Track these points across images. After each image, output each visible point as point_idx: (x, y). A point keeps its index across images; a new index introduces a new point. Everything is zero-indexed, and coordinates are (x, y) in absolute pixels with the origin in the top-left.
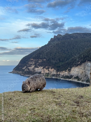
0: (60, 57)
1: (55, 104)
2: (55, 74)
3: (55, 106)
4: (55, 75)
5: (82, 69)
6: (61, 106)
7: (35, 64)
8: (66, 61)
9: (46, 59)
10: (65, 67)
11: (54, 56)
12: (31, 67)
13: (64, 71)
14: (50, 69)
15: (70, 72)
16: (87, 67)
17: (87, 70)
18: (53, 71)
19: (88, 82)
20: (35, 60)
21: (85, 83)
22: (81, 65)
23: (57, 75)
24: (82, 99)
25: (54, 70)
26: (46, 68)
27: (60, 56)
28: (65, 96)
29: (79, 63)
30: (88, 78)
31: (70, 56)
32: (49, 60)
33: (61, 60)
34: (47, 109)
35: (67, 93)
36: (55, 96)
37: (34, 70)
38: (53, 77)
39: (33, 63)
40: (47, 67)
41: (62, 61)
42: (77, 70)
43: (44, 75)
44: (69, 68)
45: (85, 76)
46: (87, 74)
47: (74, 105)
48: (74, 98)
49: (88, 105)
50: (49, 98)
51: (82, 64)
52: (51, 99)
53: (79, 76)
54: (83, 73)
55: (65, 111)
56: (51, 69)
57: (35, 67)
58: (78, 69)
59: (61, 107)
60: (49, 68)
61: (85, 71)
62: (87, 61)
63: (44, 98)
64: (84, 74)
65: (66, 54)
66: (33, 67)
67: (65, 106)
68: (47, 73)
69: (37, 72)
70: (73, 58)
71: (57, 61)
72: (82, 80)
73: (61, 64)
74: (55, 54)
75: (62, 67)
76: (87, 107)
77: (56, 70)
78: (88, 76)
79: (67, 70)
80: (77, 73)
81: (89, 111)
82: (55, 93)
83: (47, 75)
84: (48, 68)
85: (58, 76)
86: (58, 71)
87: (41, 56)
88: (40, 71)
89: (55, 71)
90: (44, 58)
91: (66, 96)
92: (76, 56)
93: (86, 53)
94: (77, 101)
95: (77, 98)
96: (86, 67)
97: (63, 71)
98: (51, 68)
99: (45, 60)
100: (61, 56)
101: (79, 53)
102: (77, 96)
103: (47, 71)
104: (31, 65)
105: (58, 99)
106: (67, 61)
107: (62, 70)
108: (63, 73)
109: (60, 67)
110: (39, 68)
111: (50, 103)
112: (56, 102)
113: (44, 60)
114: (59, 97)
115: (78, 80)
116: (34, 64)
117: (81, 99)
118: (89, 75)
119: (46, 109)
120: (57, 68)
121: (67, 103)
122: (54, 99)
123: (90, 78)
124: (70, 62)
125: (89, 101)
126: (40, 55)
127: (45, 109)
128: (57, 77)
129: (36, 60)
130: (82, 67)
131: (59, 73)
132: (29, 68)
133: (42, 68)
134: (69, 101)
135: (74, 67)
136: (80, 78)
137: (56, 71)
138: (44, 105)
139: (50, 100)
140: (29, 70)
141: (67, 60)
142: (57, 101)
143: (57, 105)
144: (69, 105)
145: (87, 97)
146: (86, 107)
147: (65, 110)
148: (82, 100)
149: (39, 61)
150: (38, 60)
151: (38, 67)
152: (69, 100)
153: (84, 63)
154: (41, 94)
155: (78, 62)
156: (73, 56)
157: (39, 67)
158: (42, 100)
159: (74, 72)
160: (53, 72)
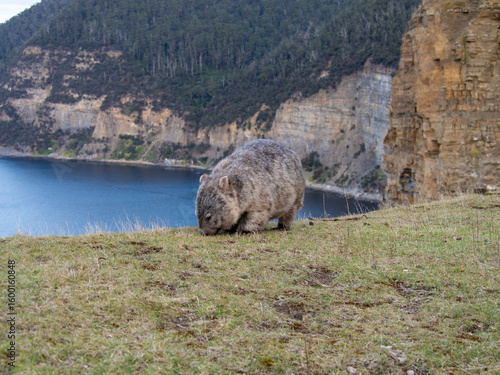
0: (212, 36)
1: (153, 321)
2: (176, 141)
3: (152, 337)
4: (177, 146)
5: (340, 112)
6: (192, 333)
7: (54, 80)
8: (247, 63)
9: (121, 49)
10: (240, 99)
11: (175, 29)
12: (30, 97)
13: (233, 127)
14: (147, 114)
15: (270, 133)
16: (372, 101)
17: (368, 117)
18: (166, 126)
19: (374, 185)
20: (51, 55)
21: (356, 192)
22: (334, 87)
23: (192, 146)
24: (325, 289)
25: (176, 119)
26: (121, 106)
27: (207, 30)
28: (220, 274)
29: (324, 74)
30: (374, 163)
31: (269, 33)
32: (139, 56)
33: (217, 56)
34: (94, 353)
35: (237, 256)
36: (158, 275)
37: (44, 118)
38: (169, 162)
39: (37, 73)
40: (125, 100)
41: (223, 64)
42: (310, 118)
43: (113, 146)
44: (264, 107)
45: (357, 155)
46: (368, 141)
47: (276, 326)
48: (279, 284)
49: (363, 321)
50: (112, 288)
51: (344, 81)
52: (131, 294)
53: (320, 153)
54: (348, 134)
55: (215, 366)
56: (157, 109)
57: (54, 98)
58: (314, 112)
59: (191, 339)
60: (142, 103)
61: (356, 122)
62: (368, 64)
63: (83, 285)
64: (349, 143)
65: (246, 22)
66: (40, 96)
67: (214, 332)
68: (126, 137)
69: (68, 133)
70: (288, 42)
71: (189, 60)
72: (338, 176)
73: (214, 80)
74: (182, 16)
75: (221, 97)
76: (355, 335)
77: (187, 119)
78: (373, 154)
79: (253, 120)
80: (312, 137)
81: (363, 359)
82: (156, 256)
83: (132, 150)
84: (137, 108)
85: (198, 156)
86: (195, 122)
87: (91, 27)
88: (88, 125)
89: (179, 123)
90: (113, 43)
91: (229, 272)
92: (307, 35)
93: (367, 14)
94: (295, 299)
95: (295, 283)
96: (366, 101)
97: (226, 126)
98: (154, 103)
99: (117, 54)
100: (216, 33)
101: (325, 16)
102: (297, 271)
103: (128, 126)
104: (29, 84)
105: (172, 288)
106: (253, 64)
107: (222, 121)
108: (226, 136)
109: (212, 102)
110: (80, 105)
111: (117, 318)
112: (161, 307)
113: (111, 54)
114: (184, 276)
115: (317, 177)
116: (49, 81)
117: (317, 286)
118: (380, 150)
119: (88, 357)
120: (194, 104)
121: (228, 312)
122: (147, 294)
123: (383, 167)
124: (271, 67)
125: (369, 299)
126: (81, 25)
127: (82, 354)
128: (190, 158)
129: (60, 56)
130: (341, 98)
131: (201, 135)
132: (17, 103)
133: (97, 104)
134: (247, 299)
135: (295, 100)
136: (330, 165)
137: (183, 123)
138: (78, 332)
139: (119, 298)
140: (17, 117)
141: (253, 54)
142: (165, 300)
143: (162, 328)
144: (240, 324)
145: (354, 271)
146: (346, 336)
147: (215, 359)
148: (325, 292)
149: (78, 62)
150: (72, 56)
151: (73, 101)
152: (243, 294)
153: (351, 78)
154: (67, 264)
155: (319, 72)
156: (288, 35)
157: (79, 99)
158: (66, 302)
159: (293, 132)
160: (169, 128)
